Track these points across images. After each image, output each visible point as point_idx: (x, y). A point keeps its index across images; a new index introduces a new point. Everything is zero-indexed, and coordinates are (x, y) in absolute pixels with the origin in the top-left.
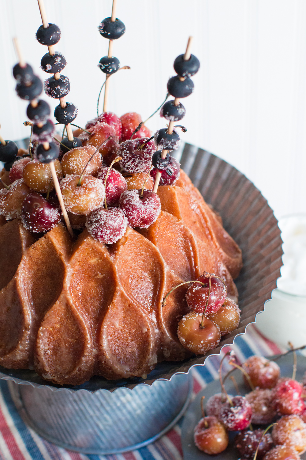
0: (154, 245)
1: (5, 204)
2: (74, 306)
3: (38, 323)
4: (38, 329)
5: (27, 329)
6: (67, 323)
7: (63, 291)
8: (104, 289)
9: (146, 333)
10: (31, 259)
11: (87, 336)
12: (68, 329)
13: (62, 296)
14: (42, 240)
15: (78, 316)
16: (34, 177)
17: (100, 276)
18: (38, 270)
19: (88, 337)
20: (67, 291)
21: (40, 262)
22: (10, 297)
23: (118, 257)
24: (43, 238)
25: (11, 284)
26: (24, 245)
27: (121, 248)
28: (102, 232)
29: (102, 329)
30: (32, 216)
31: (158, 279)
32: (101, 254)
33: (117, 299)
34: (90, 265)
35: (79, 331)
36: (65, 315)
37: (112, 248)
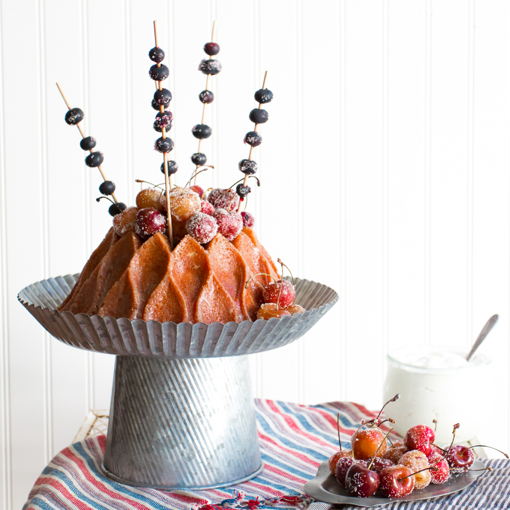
0: (238, 251)
1: (122, 219)
2: (175, 284)
3: (145, 302)
4: (145, 306)
5: (135, 308)
6: (169, 301)
7: (167, 273)
8: (199, 277)
9: (232, 314)
10: (141, 256)
12: (170, 307)
13: (166, 276)
14: (152, 239)
16: (146, 196)
17: (196, 267)
18: (146, 266)
19: (186, 309)
20: (170, 272)
21: (148, 258)
22: (122, 288)
23: (211, 251)
24: (152, 237)
25: (124, 275)
26: (135, 246)
27: (213, 245)
28: (199, 226)
29: (197, 303)
30: (145, 218)
31: (241, 277)
32: (197, 248)
33: (210, 281)
34: (188, 258)
35: (179, 306)
36: (167, 294)
37: (206, 246)
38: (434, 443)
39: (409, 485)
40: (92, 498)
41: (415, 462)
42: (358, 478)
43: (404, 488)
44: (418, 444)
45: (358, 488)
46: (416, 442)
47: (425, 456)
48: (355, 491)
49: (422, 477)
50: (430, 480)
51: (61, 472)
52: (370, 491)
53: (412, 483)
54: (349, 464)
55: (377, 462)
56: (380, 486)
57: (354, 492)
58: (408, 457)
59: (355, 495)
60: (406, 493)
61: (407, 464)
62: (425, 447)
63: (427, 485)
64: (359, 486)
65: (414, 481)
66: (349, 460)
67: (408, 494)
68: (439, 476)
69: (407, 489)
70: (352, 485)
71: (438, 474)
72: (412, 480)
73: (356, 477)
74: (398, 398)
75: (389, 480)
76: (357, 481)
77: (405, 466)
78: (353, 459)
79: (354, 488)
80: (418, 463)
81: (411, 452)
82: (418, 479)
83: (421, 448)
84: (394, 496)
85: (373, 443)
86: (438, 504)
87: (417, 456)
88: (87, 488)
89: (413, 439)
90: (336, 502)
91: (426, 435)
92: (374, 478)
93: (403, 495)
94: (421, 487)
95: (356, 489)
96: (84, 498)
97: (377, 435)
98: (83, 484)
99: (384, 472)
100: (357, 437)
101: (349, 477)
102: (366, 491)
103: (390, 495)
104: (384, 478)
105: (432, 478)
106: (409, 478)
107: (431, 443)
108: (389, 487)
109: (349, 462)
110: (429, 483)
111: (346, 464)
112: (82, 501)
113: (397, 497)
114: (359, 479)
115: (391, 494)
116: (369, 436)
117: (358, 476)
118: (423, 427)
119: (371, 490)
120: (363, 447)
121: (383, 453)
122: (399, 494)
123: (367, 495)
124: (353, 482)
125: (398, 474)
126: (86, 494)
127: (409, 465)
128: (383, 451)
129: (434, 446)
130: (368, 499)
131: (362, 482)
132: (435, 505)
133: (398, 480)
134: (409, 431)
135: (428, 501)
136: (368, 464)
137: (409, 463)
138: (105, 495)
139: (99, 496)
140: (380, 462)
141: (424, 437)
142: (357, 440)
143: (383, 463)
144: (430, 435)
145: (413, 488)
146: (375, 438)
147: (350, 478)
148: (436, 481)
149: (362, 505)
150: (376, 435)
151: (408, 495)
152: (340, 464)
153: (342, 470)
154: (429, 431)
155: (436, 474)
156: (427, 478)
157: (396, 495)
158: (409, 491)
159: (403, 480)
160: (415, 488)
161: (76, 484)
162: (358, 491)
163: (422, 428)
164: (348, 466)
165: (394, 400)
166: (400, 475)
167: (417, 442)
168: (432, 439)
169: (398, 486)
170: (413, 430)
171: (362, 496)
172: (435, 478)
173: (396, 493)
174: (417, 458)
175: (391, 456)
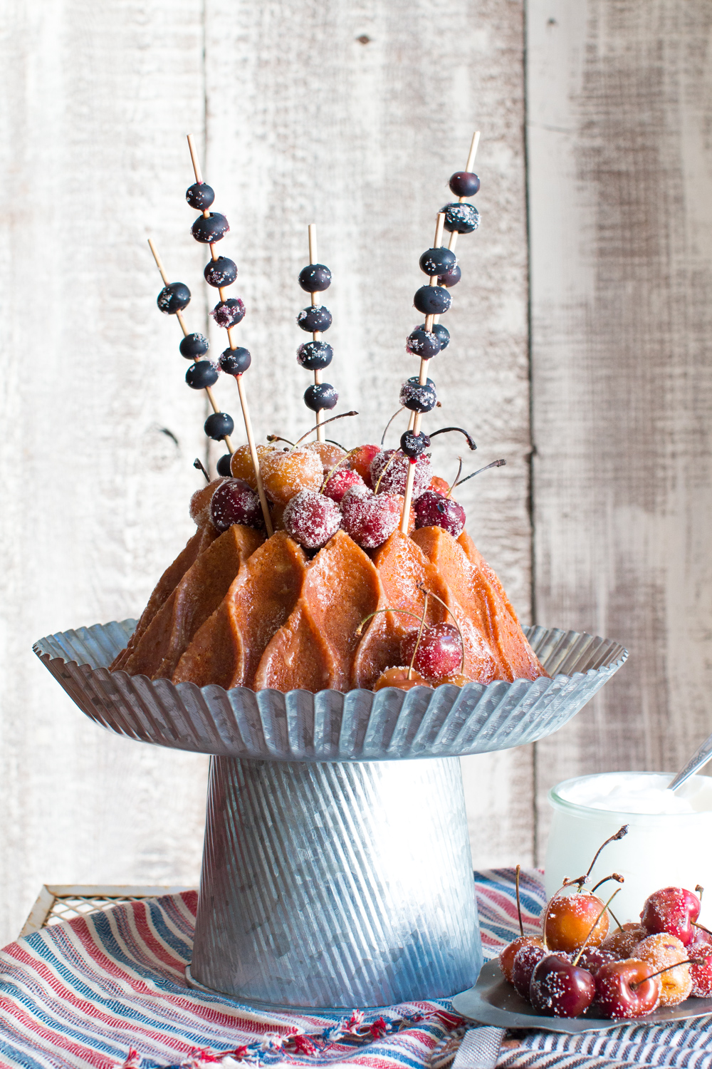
0: (373, 565)
11: (240, 664)
15: (236, 632)
27: (323, 553)
34: (275, 572)
37: (311, 552)
38: (699, 922)
39: (650, 995)
40: (74, 1027)
41: (663, 953)
42: (554, 982)
43: (640, 1001)
44: (667, 924)
45: (555, 1000)
46: (663, 919)
47: (682, 944)
48: (550, 1006)
49: (675, 983)
50: (690, 990)
51: (10, 984)
52: (577, 1005)
53: (657, 992)
54: (538, 958)
55: (591, 953)
56: (596, 996)
57: (547, 1007)
58: (649, 946)
59: (549, 1013)
60: (644, 1010)
61: (647, 957)
62: (680, 929)
63: (684, 998)
64: (557, 996)
65: (660, 989)
66: (537, 951)
67: (649, 1012)
68: (707, 982)
69: (647, 1003)
70: (543, 995)
71: (705, 978)
72: (657, 986)
73: (551, 979)
74: (626, 833)
75: (613, 984)
76: (552, 987)
77: (643, 960)
78: (545, 948)
79: (546, 1001)
80: (669, 956)
81: (655, 937)
82: (669, 985)
83: (673, 930)
84: (622, 1016)
85: (584, 920)
86: (704, 1033)
87: (667, 943)
88: (62, 1011)
89: (658, 914)
90: (514, 1025)
91: (683, 906)
92: (584, 981)
93: (639, 1014)
94: (674, 1001)
95: (550, 1002)
96: (61, 1027)
97: (591, 906)
98: (52, 1005)
99: (604, 971)
100: (552, 911)
101: (536, 979)
102: (569, 1005)
103: (614, 1014)
104: (603, 982)
105: (694, 985)
106: (651, 982)
107: (692, 922)
108: (613, 999)
109: (538, 955)
110: (688, 994)
111: (533, 958)
112: (57, 1032)
113: (627, 1017)
114: (557, 982)
115: (616, 1012)
116: (574, 908)
117: (553, 977)
118: (678, 891)
119: (580, 1003)
120: (565, 928)
121: (603, 938)
122: (631, 1012)
123: (571, 1014)
124: (544, 990)
125: (630, 975)
126: (62, 1021)
127: (651, 960)
128: (602, 934)
129: (698, 927)
130: (572, 1020)
131: (562, 989)
132: (699, 1034)
133: (631, 986)
134: (651, 898)
135: (687, 1026)
136: (574, 958)
137: (652, 955)
138: (98, 1022)
139: (86, 1024)
140: (597, 954)
141: (679, 910)
142: (553, 916)
143: (602, 956)
144: (691, 907)
145: (658, 1002)
146: (586, 911)
147: (539, 982)
148: (701, 993)
149: (562, 1031)
150: (587, 905)
151: (648, 1016)
152: (520, 958)
153: (526, 969)
154: (689, 899)
155: (700, 977)
156: (685, 984)
157: (625, 1014)
158: (649, 1008)
159: (638, 986)
160: (662, 1003)
161: (40, 1003)
162: (554, 1005)
163: (676, 893)
164: (535, 962)
165: (618, 837)
166: (633, 976)
167: (666, 919)
168: (694, 914)
169: (630, 997)
170: (657, 896)
171: (562, 1015)
172: (699, 987)
173: (625, 1010)
174: (666, 946)
175: (617, 946)
